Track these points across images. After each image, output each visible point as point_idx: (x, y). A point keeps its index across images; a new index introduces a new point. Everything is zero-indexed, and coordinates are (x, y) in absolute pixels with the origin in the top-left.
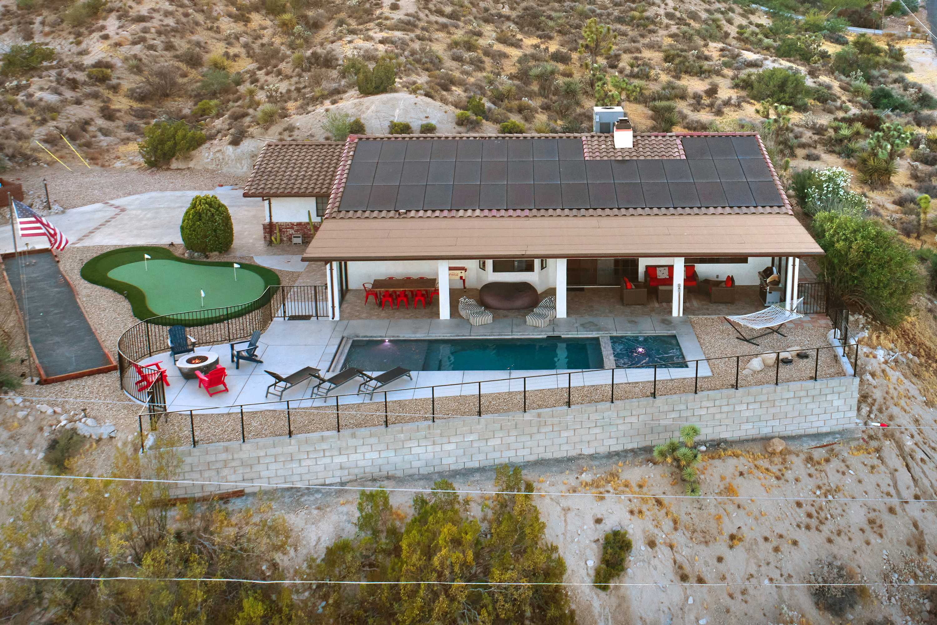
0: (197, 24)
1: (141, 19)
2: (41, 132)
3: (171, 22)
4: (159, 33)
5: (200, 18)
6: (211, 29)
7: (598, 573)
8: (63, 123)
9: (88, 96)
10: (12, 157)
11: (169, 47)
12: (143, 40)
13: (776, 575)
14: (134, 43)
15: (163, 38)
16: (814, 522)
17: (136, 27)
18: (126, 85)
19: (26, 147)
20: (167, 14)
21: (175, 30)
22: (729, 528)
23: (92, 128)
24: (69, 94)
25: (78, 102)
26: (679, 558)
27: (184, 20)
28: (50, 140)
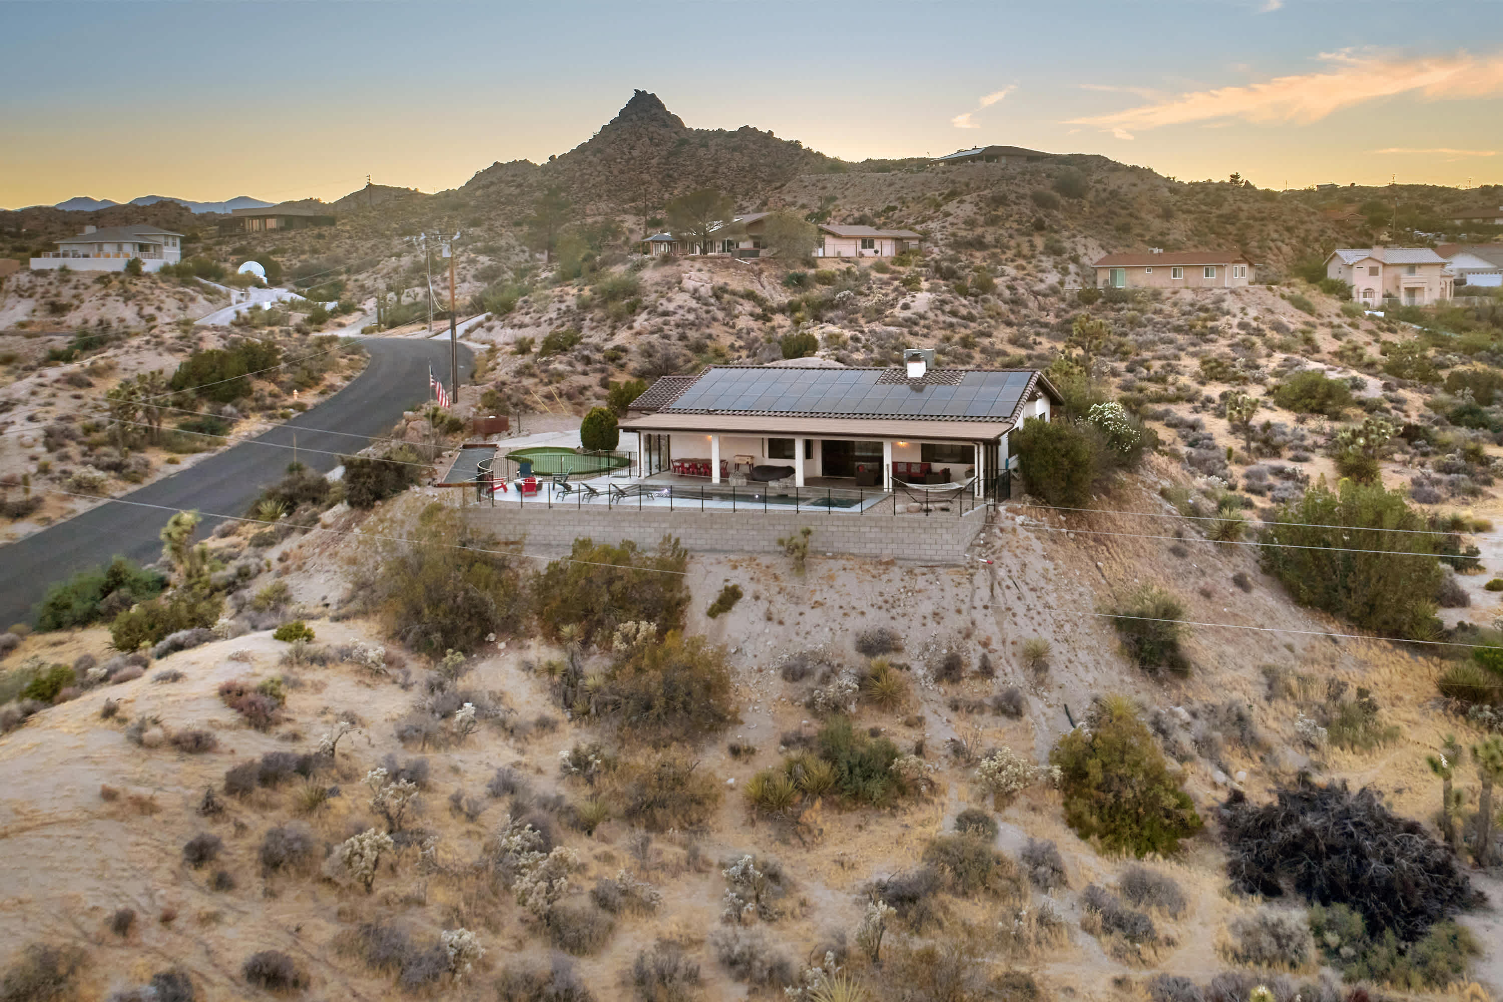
0: (715, 319)
1: (666, 314)
2: (544, 390)
3: (691, 317)
4: (678, 326)
5: (720, 315)
6: (727, 324)
7: (713, 607)
8: (564, 386)
9: (596, 371)
10: (516, 405)
11: (683, 337)
12: (660, 330)
13: (836, 627)
14: (652, 333)
15: (680, 330)
16: (885, 606)
17: (660, 320)
18: (632, 365)
19: (528, 399)
20: (690, 310)
21: (693, 324)
22: (818, 597)
23: (588, 393)
24: (580, 367)
25: (585, 373)
26: (772, 609)
27: (704, 316)
28: (549, 397)
